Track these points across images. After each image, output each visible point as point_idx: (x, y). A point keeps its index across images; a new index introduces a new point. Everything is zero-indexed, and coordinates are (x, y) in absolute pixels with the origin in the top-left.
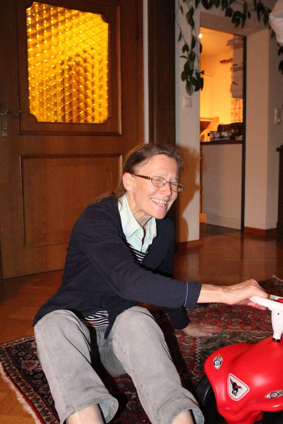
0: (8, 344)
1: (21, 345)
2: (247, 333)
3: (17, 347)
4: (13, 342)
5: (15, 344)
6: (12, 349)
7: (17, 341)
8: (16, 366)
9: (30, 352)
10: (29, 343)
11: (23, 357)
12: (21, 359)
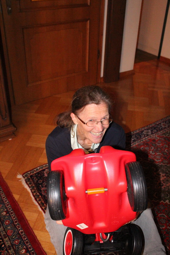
0: (31, 173)
1: (38, 173)
2: (165, 167)
3: (36, 175)
4: (33, 170)
5: (35, 172)
6: (34, 177)
7: (35, 170)
8: (39, 193)
9: (45, 181)
10: (43, 172)
11: (41, 184)
12: (40, 186)
